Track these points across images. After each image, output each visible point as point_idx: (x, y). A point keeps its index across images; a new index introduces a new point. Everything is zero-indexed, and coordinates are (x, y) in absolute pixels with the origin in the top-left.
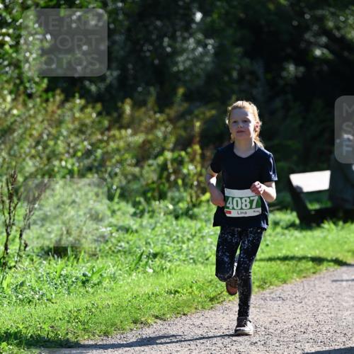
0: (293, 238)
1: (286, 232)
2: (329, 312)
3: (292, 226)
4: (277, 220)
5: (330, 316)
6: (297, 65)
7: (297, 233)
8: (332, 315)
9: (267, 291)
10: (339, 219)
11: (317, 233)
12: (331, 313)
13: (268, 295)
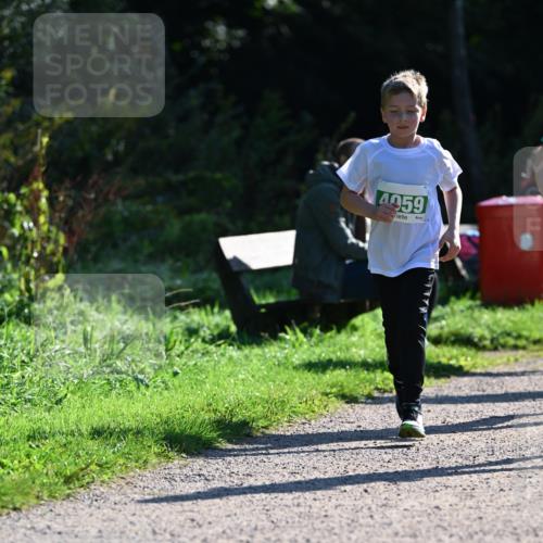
0: (224, 361)
1: (212, 348)
2: (296, 502)
3: (223, 336)
4: (194, 326)
5: (296, 510)
6: (230, 26)
7: (232, 351)
8: (302, 509)
9: (176, 462)
10: (313, 324)
11: (272, 351)
12: (298, 505)
13: (178, 471)
